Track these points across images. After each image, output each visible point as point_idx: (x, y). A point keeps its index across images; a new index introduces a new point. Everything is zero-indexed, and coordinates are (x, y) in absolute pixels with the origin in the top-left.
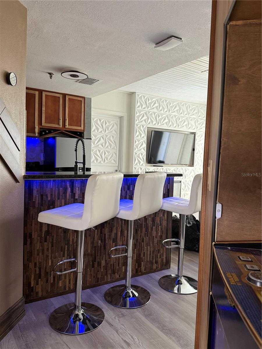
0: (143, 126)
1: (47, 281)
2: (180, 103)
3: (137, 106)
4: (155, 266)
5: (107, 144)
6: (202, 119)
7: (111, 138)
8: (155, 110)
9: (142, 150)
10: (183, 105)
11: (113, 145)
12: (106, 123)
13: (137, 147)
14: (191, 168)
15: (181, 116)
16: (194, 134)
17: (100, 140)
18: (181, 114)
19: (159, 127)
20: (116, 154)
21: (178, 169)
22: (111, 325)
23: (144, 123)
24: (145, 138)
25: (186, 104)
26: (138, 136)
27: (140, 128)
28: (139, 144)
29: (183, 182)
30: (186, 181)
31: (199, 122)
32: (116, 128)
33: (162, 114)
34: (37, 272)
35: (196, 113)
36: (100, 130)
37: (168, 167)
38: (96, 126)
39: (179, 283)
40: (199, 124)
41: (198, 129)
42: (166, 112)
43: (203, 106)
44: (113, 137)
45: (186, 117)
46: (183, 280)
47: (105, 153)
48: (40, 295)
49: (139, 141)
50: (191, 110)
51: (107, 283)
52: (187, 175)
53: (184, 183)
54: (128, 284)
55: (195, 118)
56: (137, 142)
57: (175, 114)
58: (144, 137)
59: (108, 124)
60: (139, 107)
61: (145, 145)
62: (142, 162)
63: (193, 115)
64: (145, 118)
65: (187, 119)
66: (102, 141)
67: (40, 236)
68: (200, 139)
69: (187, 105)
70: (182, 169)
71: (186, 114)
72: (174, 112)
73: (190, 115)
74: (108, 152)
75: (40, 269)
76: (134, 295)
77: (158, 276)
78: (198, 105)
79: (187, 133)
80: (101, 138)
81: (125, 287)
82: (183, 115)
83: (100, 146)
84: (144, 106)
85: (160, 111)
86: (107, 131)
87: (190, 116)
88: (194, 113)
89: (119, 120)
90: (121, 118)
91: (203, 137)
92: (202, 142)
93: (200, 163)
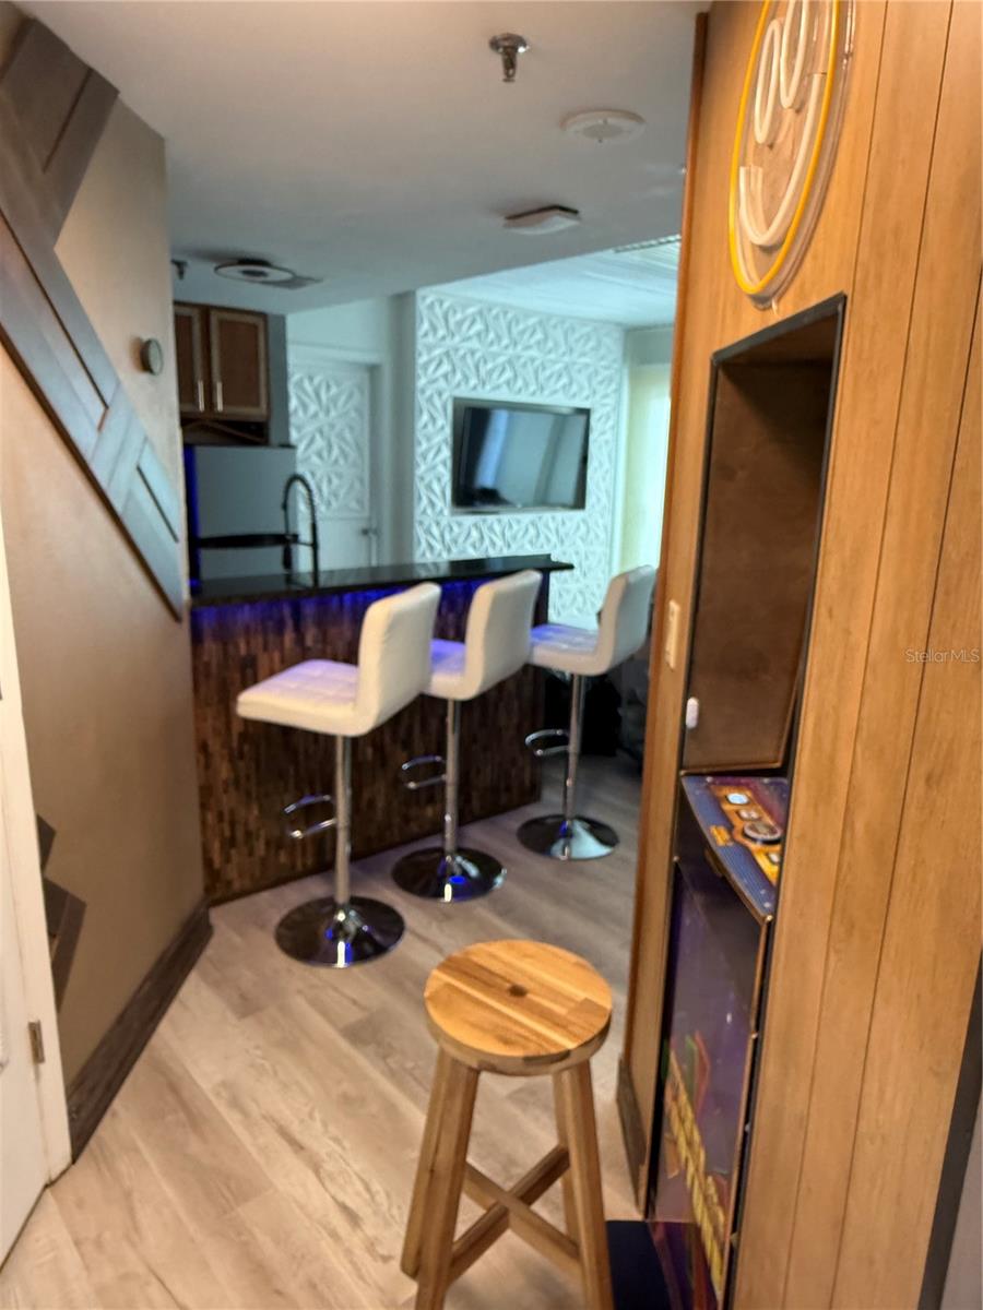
0: (440, 394)
1: (251, 854)
2: (547, 319)
3: (420, 333)
4: (504, 799)
5: (336, 452)
6: (608, 368)
7: (348, 436)
8: (474, 344)
9: (441, 469)
10: (555, 327)
11: (353, 455)
12: (328, 387)
13: (424, 457)
14: (577, 515)
15: (550, 360)
16: (586, 412)
17: (312, 441)
18: (550, 352)
19: (485, 394)
20: (361, 481)
21: (540, 518)
22: (424, 940)
23: (442, 384)
24: (448, 431)
25: (563, 324)
26: (425, 426)
27: (430, 400)
28: (428, 450)
31: (599, 378)
32: (361, 399)
33: (495, 356)
34: (227, 833)
35: (592, 349)
36: (313, 408)
37: (515, 516)
38: (299, 398)
39: (568, 835)
40: (601, 383)
41: (598, 397)
42: (507, 347)
43: (611, 326)
44: (351, 429)
45: (562, 361)
46: (579, 828)
47: (330, 481)
48: (237, 886)
49: (429, 439)
50: (578, 340)
51: (393, 846)
52: (567, 536)
54: (449, 845)
55: (591, 365)
56: (424, 446)
57: (533, 353)
58: (443, 428)
59: (334, 390)
60: (426, 335)
61: (446, 453)
62: (439, 504)
63: (585, 354)
64: (446, 367)
65: (566, 367)
66: (320, 443)
67: (226, 744)
68: (604, 429)
69: (567, 325)
70: (553, 518)
71: (564, 354)
72: (530, 347)
73: (574, 355)
74: (340, 476)
75: (232, 824)
76: (465, 873)
77: (514, 821)
78: (599, 324)
79: (565, 411)
80: (318, 437)
81: (441, 852)
82: (556, 356)
83: (315, 459)
84: (441, 332)
85: (488, 346)
86: (333, 413)
87: (575, 360)
88: (587, 348)
89: (366, 376)
90: (373, 370)
91: (611, 423)
92: (608, 436)
93: (604, 500)
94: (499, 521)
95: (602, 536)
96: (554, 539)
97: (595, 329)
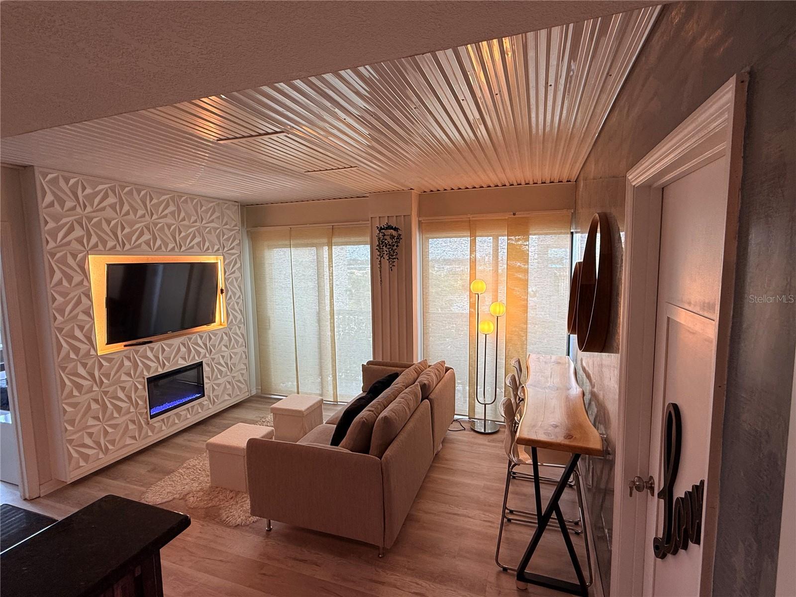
0: (74, 256)
2: (178, 196)
6: (231, 230)
10: (186, 201)
15: (184, 225)
18: (184, 219)
21: (190, 339)
23: (75, 246)
25: (192, 200)
26: (59, 283)
28: (65, 304)
29: (206, 364)
30: (213, 359)
31: (226, 237)
35: (218, 218)
37: (166, 342)
40: (228, 239)
41: (226, 249)
42: (143, 216)
43: (230, 203)
45: (194, 227)
49: (64, 295)
50: (206, 211)
52: (214, 346)
53: (208, 365)
55: (218, 228)
56: (60, 300)
57: (168, 220)
61: (88, 304)
62: (84, 347)
63: (212, 221)
64: (78, 233)
65: (198, 230)
68: (233, 270)
69: (195, 201)
71: (195, 221)
72: (165, 216)
73: (204, 222)
78: (221, 201)
82: (188, 224)
85: (125, 215)
87: (206, 225)
88: (213, 217)
91: (238, 265)
92: (237, 274)
93: (239, 316)
94: (152, 349)
95: (241, 340)
96: (203, 351)
97: (218, 204)
